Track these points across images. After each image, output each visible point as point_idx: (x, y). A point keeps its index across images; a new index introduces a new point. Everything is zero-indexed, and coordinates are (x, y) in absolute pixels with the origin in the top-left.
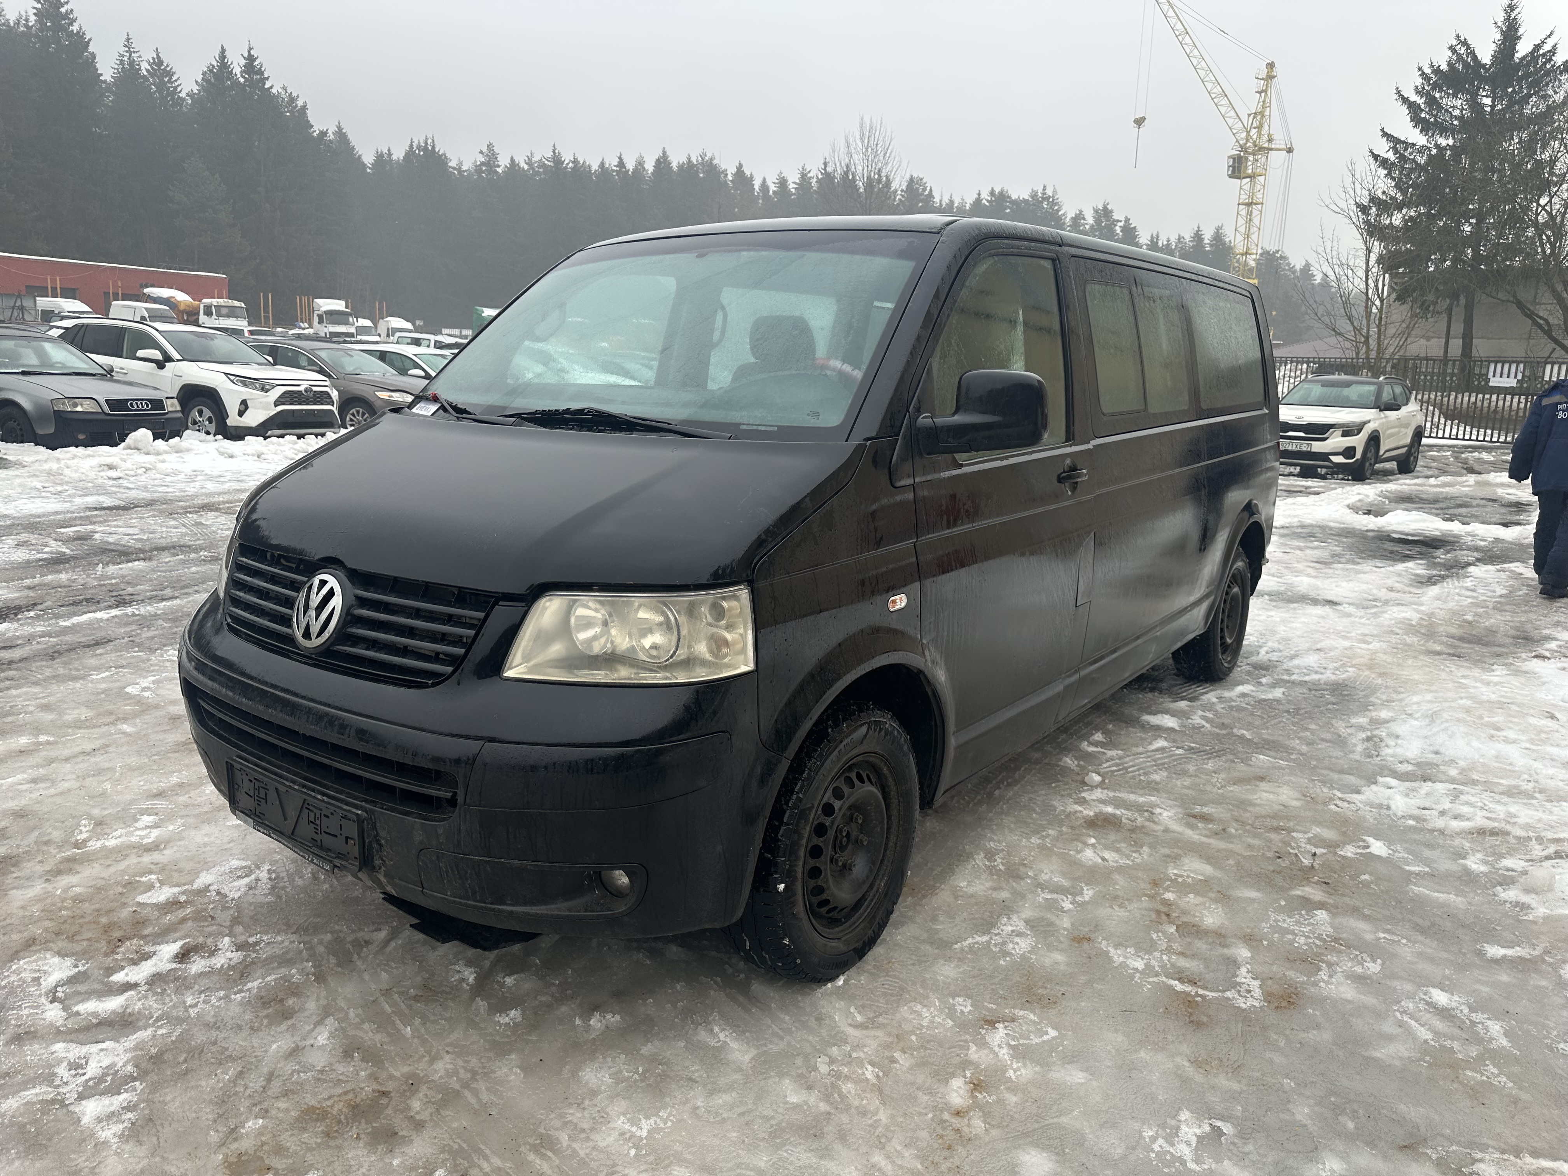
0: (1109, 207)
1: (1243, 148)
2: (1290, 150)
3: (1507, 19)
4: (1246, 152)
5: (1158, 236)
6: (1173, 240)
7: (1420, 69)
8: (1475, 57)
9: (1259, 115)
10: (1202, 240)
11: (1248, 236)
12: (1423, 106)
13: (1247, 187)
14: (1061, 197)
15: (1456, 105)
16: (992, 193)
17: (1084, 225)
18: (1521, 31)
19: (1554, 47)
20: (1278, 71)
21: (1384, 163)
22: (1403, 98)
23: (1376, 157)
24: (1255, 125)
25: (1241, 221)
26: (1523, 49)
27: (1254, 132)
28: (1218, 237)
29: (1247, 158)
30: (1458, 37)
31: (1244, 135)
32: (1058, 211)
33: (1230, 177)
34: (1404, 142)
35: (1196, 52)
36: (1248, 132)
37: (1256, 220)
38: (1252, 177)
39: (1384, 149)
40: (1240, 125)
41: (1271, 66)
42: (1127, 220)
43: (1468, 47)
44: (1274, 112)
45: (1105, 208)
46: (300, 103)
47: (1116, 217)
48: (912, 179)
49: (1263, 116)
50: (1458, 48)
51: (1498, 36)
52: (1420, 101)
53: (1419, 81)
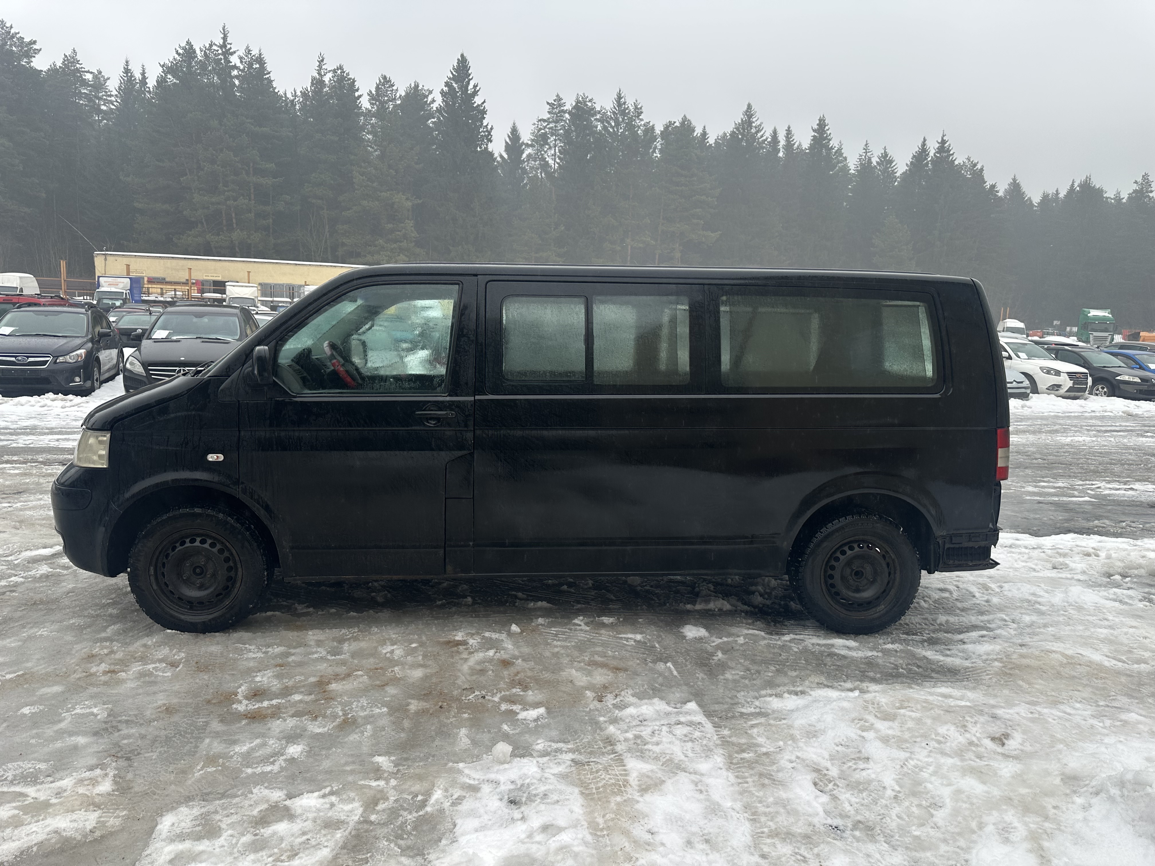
46: (979, 166)
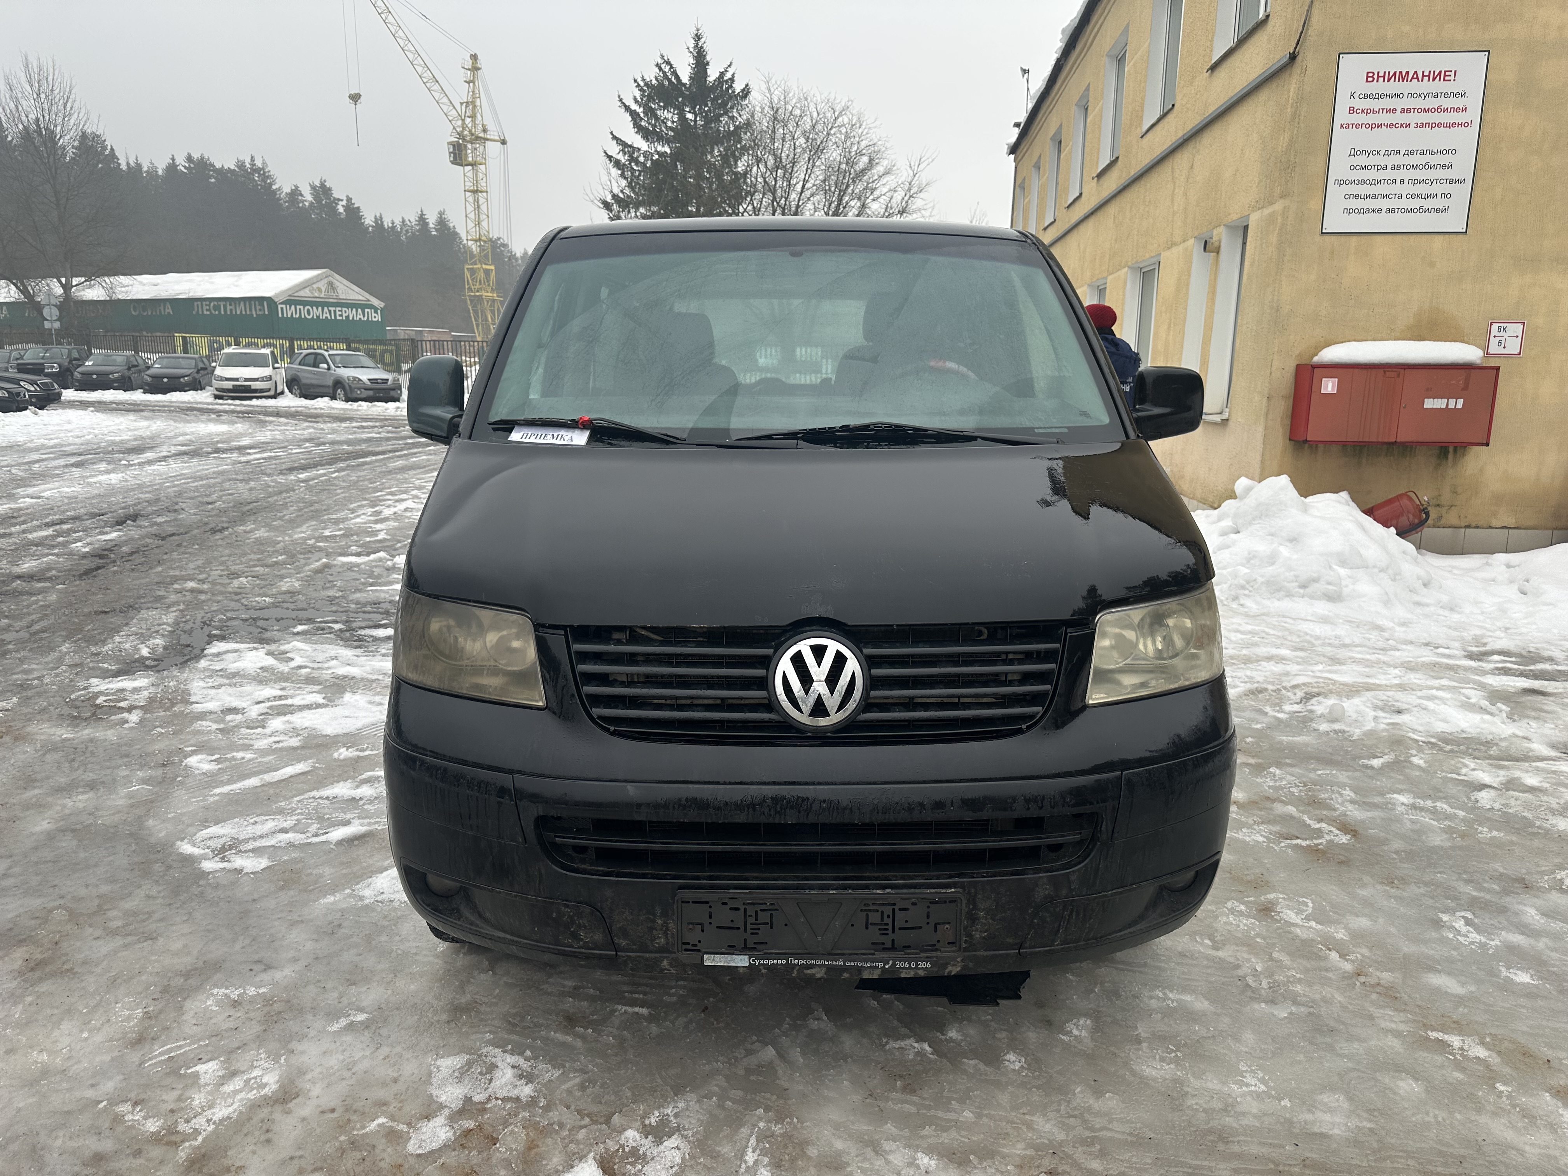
0: (328, 185)
1: (461, 135)
2: (504, 142)
3: (696, 46)
4: (464, 140)
5: (381, 218)
6: (398, 222)
7: (635, 81)
8: (677, 77)
9: (471, 104)
10: (427, 224)
11: (478, 223)
12: (642, 115)
13: (470, 174)
14: (273, 169)
15: (669, 116)
16: (189, 158)
17: (303, 201)
18: (708, 58)
19: (733, 76)
20: (482, 62)
21: (617, 164)
22: (625, 105)
23: (610, 157)
24: (468, 114)
25: (470, 208)
26: (713, 75)
27: (468, 120)
28: (442, 222)
29: (466, 146)
30: (662, 57)
31: (460, 123)
32: (271, 185)
33: (453, 163)
34: (630, 146)
35: (400, 33)
36: (463, 120)
37: (484, 208)
38: (473, 164)
39: (614, 150)
40: (454, 112)
41: (474, 57)
42: (349, 199)
43: (672, 67)
44: (483, 102)
45: (323, 185)
47: (336, 194)
48: (84, 136)
49: (475, 106)
50: (663, 66)
51: (692, 61)
52: (640, 110)
53: (638, 94)
